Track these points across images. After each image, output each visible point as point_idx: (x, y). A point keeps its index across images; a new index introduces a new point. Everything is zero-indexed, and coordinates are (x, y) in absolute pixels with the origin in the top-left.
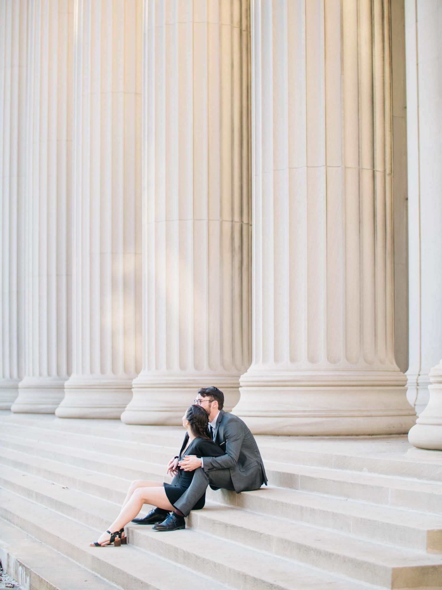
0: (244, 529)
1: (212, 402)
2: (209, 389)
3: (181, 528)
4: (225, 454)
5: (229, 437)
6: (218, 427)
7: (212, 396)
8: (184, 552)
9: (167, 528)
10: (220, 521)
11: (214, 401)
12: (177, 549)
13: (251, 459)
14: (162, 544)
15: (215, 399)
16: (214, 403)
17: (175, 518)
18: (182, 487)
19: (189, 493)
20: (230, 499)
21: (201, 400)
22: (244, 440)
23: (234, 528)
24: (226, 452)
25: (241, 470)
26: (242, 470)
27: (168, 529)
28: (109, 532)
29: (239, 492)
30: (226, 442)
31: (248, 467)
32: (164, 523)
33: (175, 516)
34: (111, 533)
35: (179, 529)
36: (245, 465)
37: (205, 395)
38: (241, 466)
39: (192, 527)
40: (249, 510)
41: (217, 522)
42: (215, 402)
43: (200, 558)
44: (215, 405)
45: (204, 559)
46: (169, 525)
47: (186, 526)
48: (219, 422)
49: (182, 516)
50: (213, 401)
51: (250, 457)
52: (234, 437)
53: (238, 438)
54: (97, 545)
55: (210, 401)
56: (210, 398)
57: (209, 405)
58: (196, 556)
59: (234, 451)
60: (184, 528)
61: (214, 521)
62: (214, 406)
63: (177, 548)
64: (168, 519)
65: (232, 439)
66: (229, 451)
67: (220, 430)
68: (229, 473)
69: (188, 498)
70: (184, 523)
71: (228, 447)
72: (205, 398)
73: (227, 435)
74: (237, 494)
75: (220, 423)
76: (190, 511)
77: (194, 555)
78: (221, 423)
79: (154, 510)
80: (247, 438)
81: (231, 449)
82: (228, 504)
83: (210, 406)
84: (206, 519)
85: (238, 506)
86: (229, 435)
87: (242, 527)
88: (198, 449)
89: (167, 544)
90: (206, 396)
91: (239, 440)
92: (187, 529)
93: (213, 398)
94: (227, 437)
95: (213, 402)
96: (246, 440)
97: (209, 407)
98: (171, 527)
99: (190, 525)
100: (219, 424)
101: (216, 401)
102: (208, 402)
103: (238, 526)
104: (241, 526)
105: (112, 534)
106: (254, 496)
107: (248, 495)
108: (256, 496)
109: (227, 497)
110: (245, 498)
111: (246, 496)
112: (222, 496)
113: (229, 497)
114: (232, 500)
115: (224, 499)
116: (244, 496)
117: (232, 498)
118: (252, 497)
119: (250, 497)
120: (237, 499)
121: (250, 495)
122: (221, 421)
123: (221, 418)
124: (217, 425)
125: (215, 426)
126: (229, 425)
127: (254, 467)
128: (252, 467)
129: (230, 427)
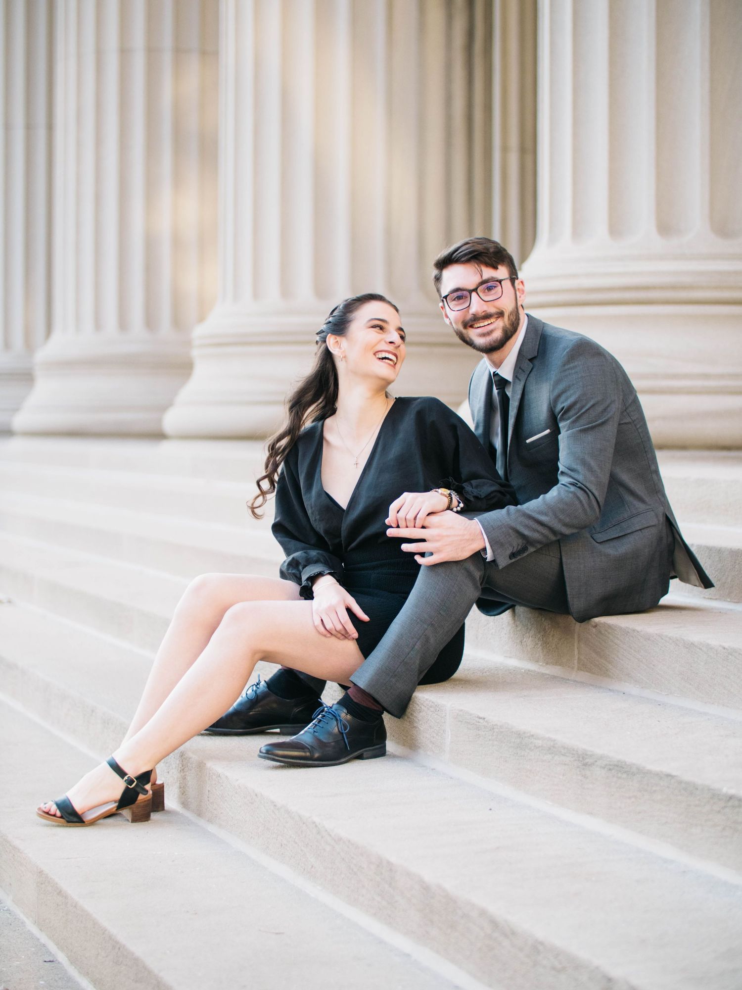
0: (680, 782)
3: (370, 753)
6: (523, 378)
8: (426, 888)
9: (316, 755)
10: (550, 739)
12: (391, 870)
13: (636, 502)
14: (319, 833)
17: (349, 717)
20: (545, 644)
22: (620, 424)
23: (624, 776)
25: (597, 536)
26: (600, 536)
27: (318, 759)
28: (121, 773)
29: (584, 618)
30: (558, 431)
31: (624, 525)
32: (305, 735)
33: (347, 709)
34: (126, 778)
35: (360, 757)
36: (614, 519)
39: (421, 751)
40: (633, 689)
41: (539, 743)
43: (513, 933)
45: (542, 943)
46: (322, 744)
47: (390, 746)
48: (530, 357)
49: (375, 707)
54: (72, 818)
58: (494, 923)
60: (381, 753)
61: (520, 735)
63: (388, 862)
64: (320, 721)
67: (532, 389)
70: (382, 735)
74: (578, 624)
75: (532, 360)
76: (413, 691)
77: (483, 913)
78: (536, 362)
79: (263, 683)
80: (629, 420)
82: (537, 661)
84: (485, 724)
85: (579, 669)
87: (668, 775)
89: (340, 839)
92: (394, 757)
94: (567, 410)
98: (329, 751)
99: (411, 744)
100: (527, 366)
103: (650, 767)
104: (665, 768)
105: (130, 782)
106: (659, 636)
107: (629, 632)
108: (666, 636)
109: (532, 637)
110: (616, 641)
111: (618, 635)
112: (510, 633)
113: (542, 638)
114: (554, 646)
115: (521, 642)
116: (609, 633)
117: (553, 639)
118: (651, 638)
119: (639, 638)
120: (579, 643)
121: (638, 632)
122: (536, 355)
123: (538, 343)
124: (521, 369)
125: (513, 377)
126: (571, 368)
127: (646, 531)
128: (638, 528)
129: (577, 372)
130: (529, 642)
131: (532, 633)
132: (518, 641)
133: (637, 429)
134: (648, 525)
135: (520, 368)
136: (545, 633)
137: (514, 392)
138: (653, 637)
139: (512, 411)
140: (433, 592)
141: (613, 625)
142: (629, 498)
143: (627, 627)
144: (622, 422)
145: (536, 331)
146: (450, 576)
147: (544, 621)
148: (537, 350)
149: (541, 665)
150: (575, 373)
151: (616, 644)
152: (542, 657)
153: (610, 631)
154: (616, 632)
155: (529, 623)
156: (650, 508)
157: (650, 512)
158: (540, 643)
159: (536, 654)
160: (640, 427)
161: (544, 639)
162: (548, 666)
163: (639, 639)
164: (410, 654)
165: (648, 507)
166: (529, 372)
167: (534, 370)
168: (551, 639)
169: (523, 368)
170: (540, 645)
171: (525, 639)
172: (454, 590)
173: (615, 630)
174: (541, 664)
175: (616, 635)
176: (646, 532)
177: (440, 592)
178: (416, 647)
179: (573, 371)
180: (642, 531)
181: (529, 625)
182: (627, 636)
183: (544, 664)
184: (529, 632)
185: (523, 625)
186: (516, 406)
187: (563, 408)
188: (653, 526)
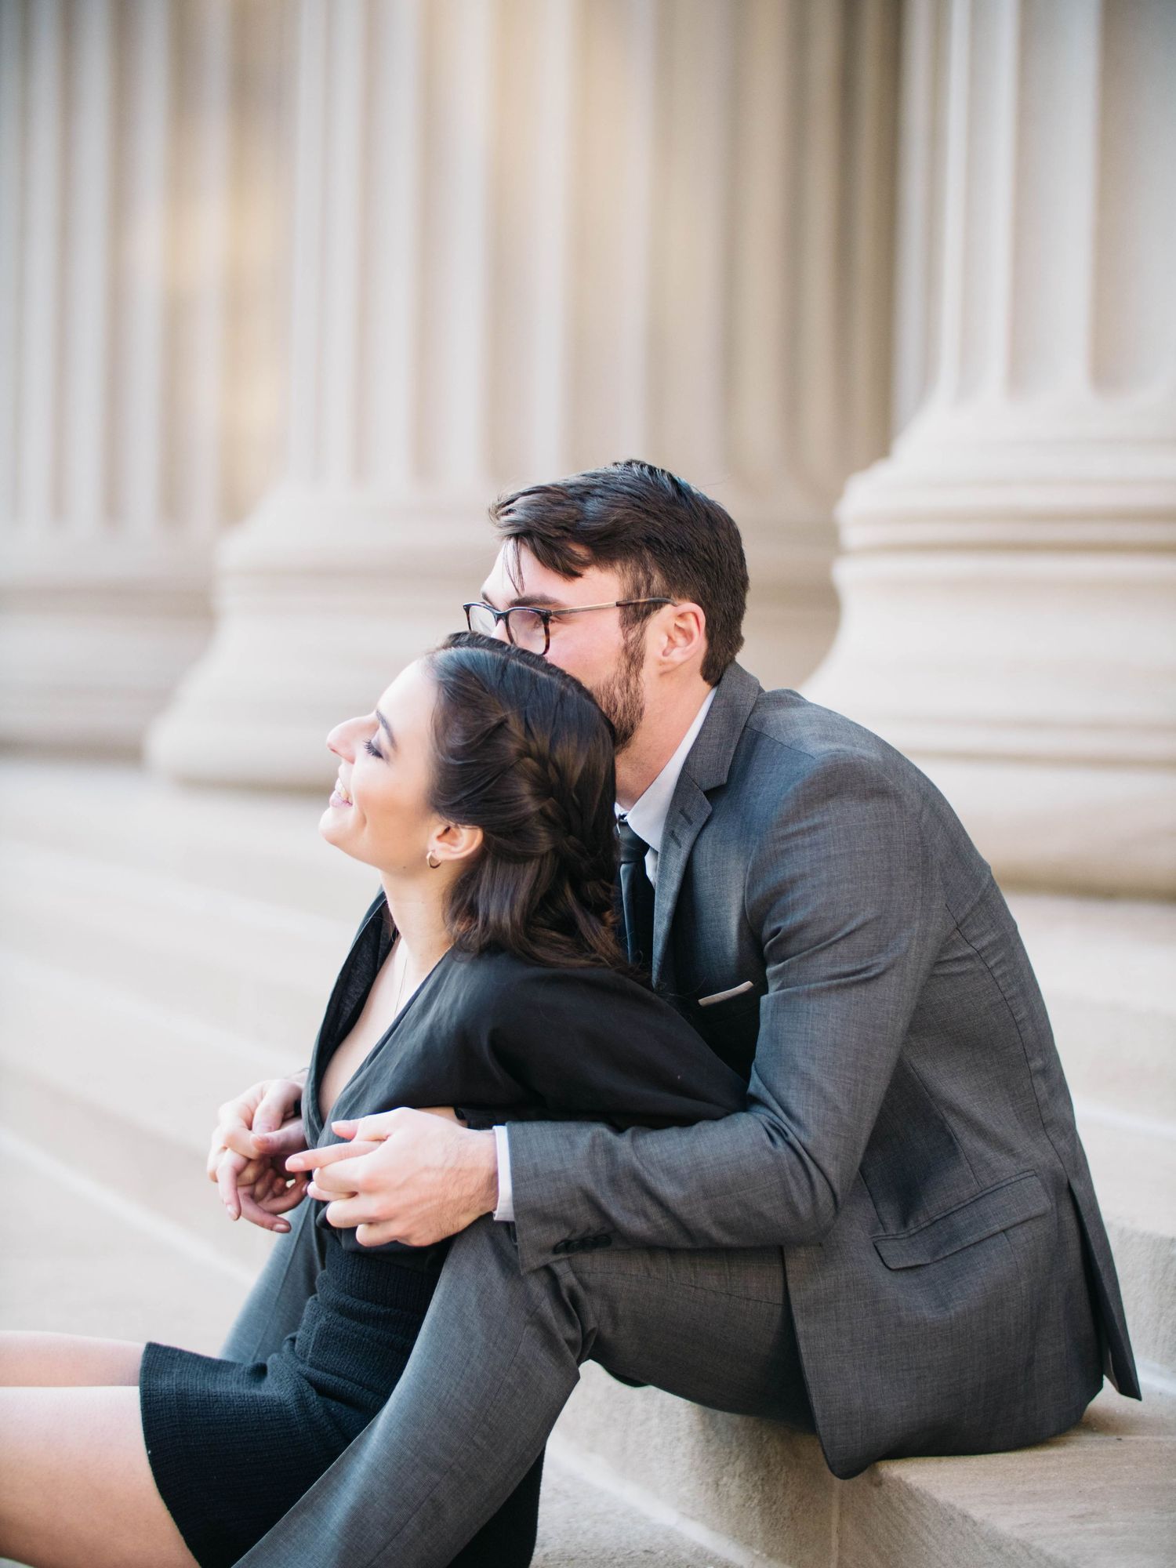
1: (647, 614)
2: (605, 486)
4: (746, 1102)
5: (792, 946)
6: (687, 839)
7: (648, 555)
11: (667, 610)
13: (990, 1154)
15: (678, 586)
16: (673, 622)
18: (312, 1396)
19: (374, 1471)
20: (768, 1499)
21: (544, 601)
22: (939, 963)
24: (751, 1089)
25: (889, 1250)
26: (900, 1254)
30: (762, 987)
31: (960, 1220)
36: (935, 1203)
37: (581, 551)
38: (890, 1212)
42: (682, 616)
44: (680, 640)
48: (710, 785)
50: (657, 605)
51: (981, 1132)
52: (842, 948)
53: (883, 960)
55: (635, 612)
56: (628, 582)
57: (626, 648)
59: (830, 1089)
62: (677, 655)
65: (825, 965)
66: (779, 1085)
67: (705, 869)
68: (779, 1283)
69: (357, 1521)
71: (775, 1040)
72: (578, 581)
73: (786, 924)
75: (713, 794)
80: (969, 950)
81: (802, 1063)
83: (634, 658)
86: (802, 927)
88: (485, 1043)
90: (586, 564)
91: (893, 978)
93: (658, 581)
94: (784, 939)
95: (665, 616)
96: (956, 968)
97: (625, 662)
100: (701, 808)
101: (689, 606)
102: (615, 615)
106: (1024, 1547)
107: (952, 1519)
108: (1040, 1552)
109: (740, 1476)
110: (924, 1534)
111: (929, 1520)
112: (693, 1454)
113: (762, 1485)
114: (786, 1514)
115: (718, 1485)
116: (908, 1510)
117: (784, 1494)
118: (1004, 1549)
119: (977, 1539)
120: (841, 1519)
121: (975, 1523)
122: (725, 781)
123: (732, 751)
124: (686, 816)
125: (664, 833)
126: (801, 833)
127: (1020, 1232)
128: (997, 1228)
129: (817, 844)
130: (733, 1486)
131: (740, 1466)
132: (710, 1480)
133: (990, 970)
134: (1027, 1215)
135: (682, 812)
136: (768, 1472)
137: (662, 870)
138: (1009, 1545)
139: (660, 923)
140: (458, 1384)
141: (917, 1489)
142: (970, 1142)
143: (951, 1506)
144: (946, 958)
145: (735, 716)
146: (499, 1340)
147: (767, 1442)
148: (727, 767)
149: (757, 1556)
150: (811, 846)
151: (924, 1544)
152: (760, 1535)
153: (911, 1504)
154: (924, 1512)
155: (734, 1440)
156: (1029, 1167)
157: (1027, 1181)
158: (757, 1496)
159: (747, 1524)
160: (996, 964)
161: (767, 1488)
162: (772, 1561)
163: (975, 1544)
164: (389, 1548)
165: (1022, 1166)
166: (700, 826)
167: (715, 820)
168: (780, 1494)
169: (689, 813)
170: (756, 1501)
171: (725, 1479)
172: (510, 1380)
173: (923, 1505)
174: (758, 1552)
175: (925, 1521)
176: (1021, 1236)
177: (473, 1385)
178: (407, 1531)
179: (807, 840)
180: (1010, 1232)
181: (734, 1444)
182: (950, 1529)
183: (764, 1555)
184: (734, 1464)
185: (721, 1440)
186: (667, 912)
187: (778, 930)
188: (1037, 1217)
